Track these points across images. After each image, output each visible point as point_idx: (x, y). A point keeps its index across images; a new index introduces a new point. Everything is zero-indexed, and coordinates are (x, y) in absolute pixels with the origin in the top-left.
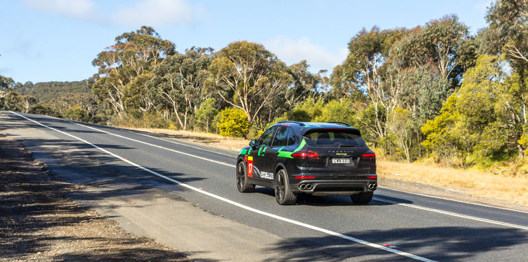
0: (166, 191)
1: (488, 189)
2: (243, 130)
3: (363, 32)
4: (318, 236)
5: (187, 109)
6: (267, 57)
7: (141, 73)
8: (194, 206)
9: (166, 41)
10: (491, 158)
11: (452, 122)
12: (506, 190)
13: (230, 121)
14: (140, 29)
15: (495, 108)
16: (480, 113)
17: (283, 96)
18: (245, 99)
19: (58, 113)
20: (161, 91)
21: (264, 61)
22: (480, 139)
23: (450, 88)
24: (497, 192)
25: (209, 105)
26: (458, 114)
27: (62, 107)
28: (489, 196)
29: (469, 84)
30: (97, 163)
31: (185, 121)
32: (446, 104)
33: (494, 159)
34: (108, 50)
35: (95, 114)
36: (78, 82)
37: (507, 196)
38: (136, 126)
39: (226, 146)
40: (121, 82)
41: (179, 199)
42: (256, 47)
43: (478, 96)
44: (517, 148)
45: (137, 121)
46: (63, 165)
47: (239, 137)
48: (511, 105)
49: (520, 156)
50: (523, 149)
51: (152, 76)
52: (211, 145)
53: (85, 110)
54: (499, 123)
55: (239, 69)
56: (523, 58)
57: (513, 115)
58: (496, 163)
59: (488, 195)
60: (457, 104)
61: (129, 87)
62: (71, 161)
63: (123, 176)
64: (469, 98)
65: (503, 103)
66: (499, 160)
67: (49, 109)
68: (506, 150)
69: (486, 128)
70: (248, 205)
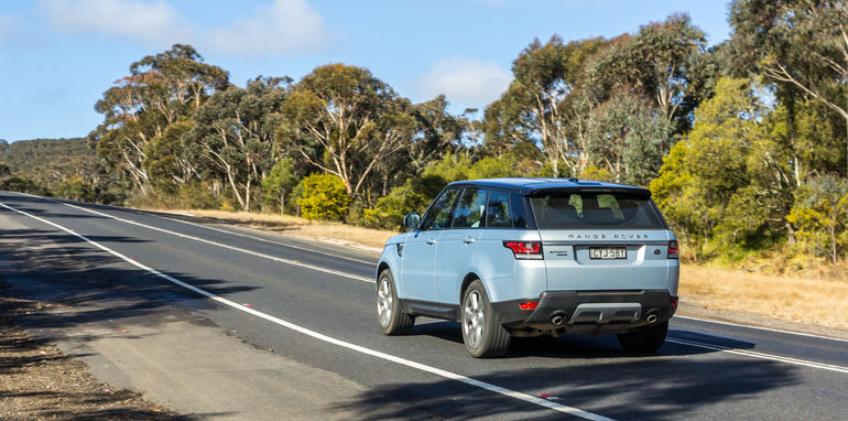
0: (186, 310)
1: (737, 296)
2: (340, 209)
3: (535, 45)
4: (427, 381)
5: (249, 177)
6: (375, 89)
7: (174, 120)
8: (229, 334)
9: (214, 67)
10: (743, 246)
11: (679, 188)
12: (766, 297)
13: (319, 195)
14: (171, 49)
15: (748, 163)
16: (723, 172)
17: (405, 152)
18: (342, 158)
19: (45, 189)
20: (207, 150)
21: (372, 96)
22: (723, 215)
23: (674, 133)
24: (751, 301)
25: (285, 170)
26: (688, 176)
27: (52, 179)
28: (736, 308)
29: (705, 125)
30: (83, 267)
31: (248, 197)
32: (668, 158)
33: (747, 247)
34: (121, 85)
35: (105, 190)
36: (79, 139)
37: (765, 308)
38: (168, 206)
39: (310, 235)
40: (142, 136)
41: (206, 323)
42: (357, 73)
43: (720, 144)
44: (786, 229)
45: (169, 199)
46: (25, 270)
47: (335, 220)
48: (774, 157)
49: (791, 241)
50: (796, 230)
51: (192, 125)
52: (286, 234)
53: (89, 183)
54: (755, 188)
55: (331, 110)
56: (792, 80)
57: (778, 175)
58: (751, 254)
59: (736, 306)
60: (685, 159)
61: (155, 144)
62: (40, 264)
63: (120, 287)
64: (705, 148)
65: (762, 154)
66: (756, 249)
67: (31, 182)
68: (768, 233)
69: (733, 196)
70: (320, 331)
